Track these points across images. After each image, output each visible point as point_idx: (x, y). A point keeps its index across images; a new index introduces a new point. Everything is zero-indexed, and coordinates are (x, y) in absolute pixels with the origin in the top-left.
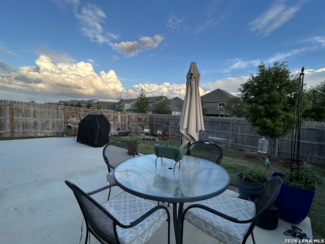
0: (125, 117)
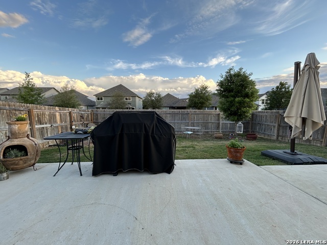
0: (65, 114)
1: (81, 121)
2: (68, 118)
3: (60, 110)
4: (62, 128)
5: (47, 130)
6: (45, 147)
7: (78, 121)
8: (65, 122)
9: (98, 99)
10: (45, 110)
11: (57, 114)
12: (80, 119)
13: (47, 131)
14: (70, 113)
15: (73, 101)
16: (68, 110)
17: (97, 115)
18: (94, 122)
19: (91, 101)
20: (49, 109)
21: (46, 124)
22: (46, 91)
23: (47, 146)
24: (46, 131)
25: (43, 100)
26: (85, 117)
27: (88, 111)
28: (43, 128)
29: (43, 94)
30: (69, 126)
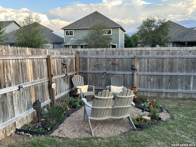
0: (40, 62)
1: (63, 72)
2: (46, 69)
3: (32, 53)
4: (36, 88)
5: (12, 97)
6: (9, 134)
7: (58, 74)
8: (41, 78)
9: (67, 34)
10: (7, 55)
11: (29, 63)
12: (62, 68)
13: (12, 101)
14: (48, 59)
15: (38, 37)
16: (45, 53)
17: (85, 60)
18: (80, 73)
19: (58, 37)
20: (14, 52)
21: (10, 85)
22: (6, 26)
23: (13, 131)
24: (9, 100)
25: (4, 36)
26: (68, 64)
27: (72, 54)
28: (5, 94)
29: (3, 29)
30: (46, 84)
